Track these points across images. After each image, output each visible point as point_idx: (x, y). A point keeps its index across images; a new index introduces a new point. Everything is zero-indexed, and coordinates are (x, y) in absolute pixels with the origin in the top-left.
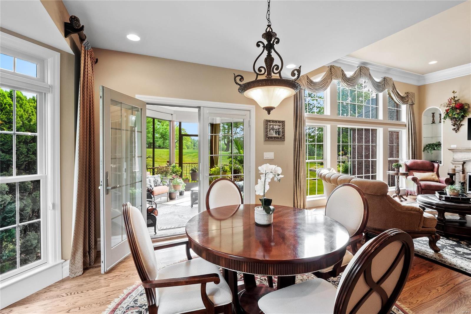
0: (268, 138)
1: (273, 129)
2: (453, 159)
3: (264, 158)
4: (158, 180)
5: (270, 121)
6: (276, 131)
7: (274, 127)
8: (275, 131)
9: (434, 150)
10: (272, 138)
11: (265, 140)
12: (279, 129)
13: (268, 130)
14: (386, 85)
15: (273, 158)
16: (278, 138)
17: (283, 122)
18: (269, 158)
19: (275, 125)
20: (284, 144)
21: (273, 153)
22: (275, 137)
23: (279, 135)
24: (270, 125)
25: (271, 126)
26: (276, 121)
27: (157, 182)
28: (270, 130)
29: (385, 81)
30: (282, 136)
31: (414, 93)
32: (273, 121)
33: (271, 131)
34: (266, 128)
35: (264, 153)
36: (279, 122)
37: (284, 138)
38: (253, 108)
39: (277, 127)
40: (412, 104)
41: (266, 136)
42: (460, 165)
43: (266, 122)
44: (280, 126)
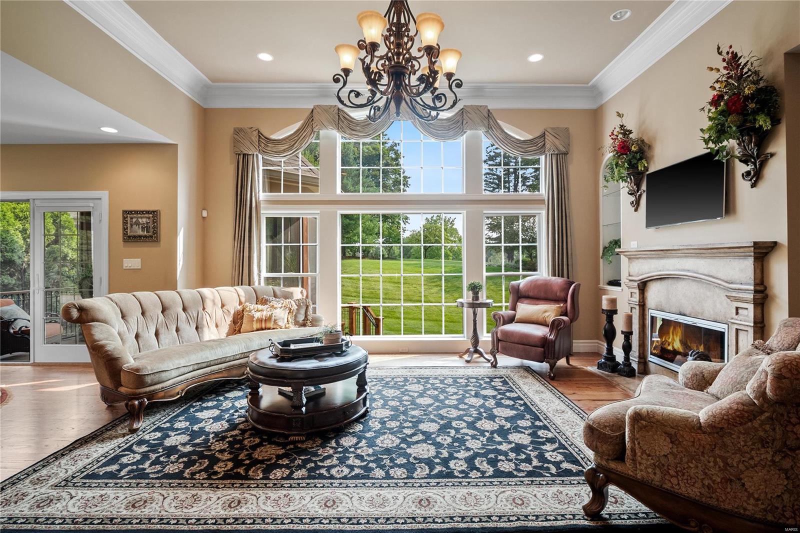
0: (129, 239)
1: (137, 224)
2: (629, 276)
3: (124, 268)
5: (131, 212)
6: (142, 227)
7: (140, 220)
8: (140, 226)
9: (612, 255)
10: (135, 237)
11: (124, 241)
12: (147, 223)
13: (129, 225)
15: (140, 267)
16: (145, 237)
17: (155, 213)
18: (132, 268)
19: (142, 218)
20: (160, 246)
21: (139, 260)
22: (140, 236)
23: (148, 232)
24: (132, 218)
25: (134, 220)
26: (142, 212)
28: (132, 225)
29: (464, 115)
30: (154, 234)
31: (567, 129)
32: (137, 212)
33: (134, 226)
34: (125, 223)
35: (124, 260)
36: (148, 212)
37: (158, 237)
38: (104, 195)
39: (144, 220)
40: (556, 152)
41: (125, 234)
42: (637, 291)
43: (125, 212)
44: (149, 218)
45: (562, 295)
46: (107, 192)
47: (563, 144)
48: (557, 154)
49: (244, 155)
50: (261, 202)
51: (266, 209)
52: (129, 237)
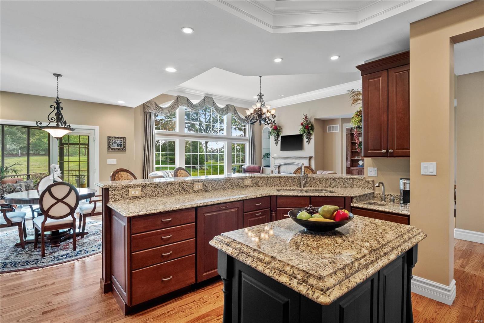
0: (110, 149)
1: (115, 143)
2: (275, 164)
3: (108, 164)
4: (30, 185)
6: (118, 145)
7: (117, 141)
8: (117, 144)
9: (268, 157)
10: (114, 149)
11: (108, 151)
12: (120, 143)
14: (228, 110)
15: (116, 163)
17: (124, 138)
18: (112, 164)
19: (117, 140)
20: (126, 154)
21: (116, 160)
22: (117, 149)
23: (120, 147)
24: (112, 140)
25: (114, 141)
26: (118, 138)
27: (29, 187)
28: (112, 144)
29: (228, 108)
30: (124, 148)
32: (115, 138)
33: (114, 144)
35: (108, 160)
36: (121, 138)
37: (125, 149)
38: (97, 128)
39: (119, 141)
41: (109, 147)
42: (278, 168)
43: (109, 138)
44: (121, 141)
45: (259, 170)
46: (98, 127)
49: (149, 112)
50: (156, 134)
51: (157, 137)
52: (111, 149)
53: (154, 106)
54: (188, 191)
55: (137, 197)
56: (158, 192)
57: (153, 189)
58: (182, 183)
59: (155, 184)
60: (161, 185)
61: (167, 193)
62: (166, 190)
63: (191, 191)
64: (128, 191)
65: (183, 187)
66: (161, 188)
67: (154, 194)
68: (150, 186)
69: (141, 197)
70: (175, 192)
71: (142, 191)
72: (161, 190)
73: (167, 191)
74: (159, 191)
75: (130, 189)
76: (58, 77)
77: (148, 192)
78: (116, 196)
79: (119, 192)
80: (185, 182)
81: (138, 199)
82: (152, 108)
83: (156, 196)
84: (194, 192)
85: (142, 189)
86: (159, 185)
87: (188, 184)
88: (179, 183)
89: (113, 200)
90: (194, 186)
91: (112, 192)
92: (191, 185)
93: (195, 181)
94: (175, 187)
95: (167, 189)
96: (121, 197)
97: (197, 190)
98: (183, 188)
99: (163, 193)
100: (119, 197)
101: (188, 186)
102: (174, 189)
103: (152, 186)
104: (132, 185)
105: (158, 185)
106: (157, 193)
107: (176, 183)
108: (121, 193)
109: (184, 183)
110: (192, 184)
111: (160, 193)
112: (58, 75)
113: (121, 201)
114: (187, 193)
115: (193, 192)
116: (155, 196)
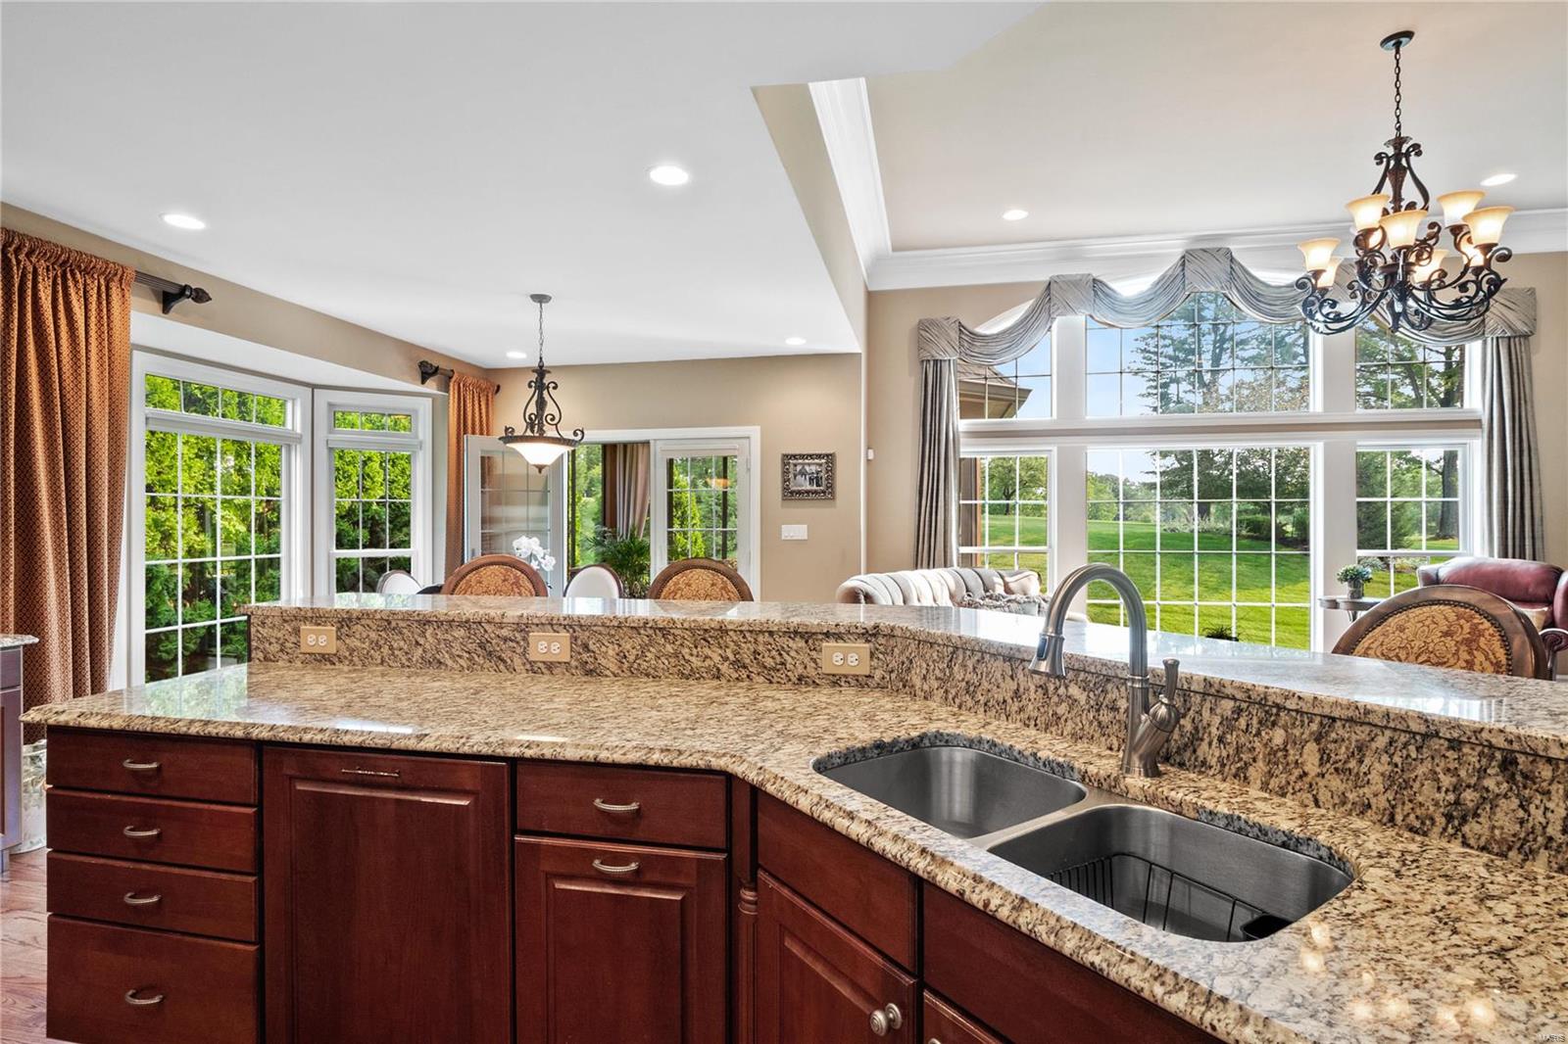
0: (790, 494)
1: (803, 473)
3: (783, 538)
5: (794, 456)
6: (810, 478)
7: (807, 468)
8: (807, 477)
10: (799, 492)
11: (785, 498)
12: (818, 473)
13: (791, 476)
15: (805, 538)
16: (816, 492)
17: (830, 458)
18: (794, 538)
19: (809, 464)
20: (835, 507)
21: (805, 526)
22: (808, 492)
23: (818, 485)
24: (795, 465)
25: (799, 468)
26: (811, 456)
28: (795, 476)
30: (828, 488)
31: (1532, 291)
32: (802, 456)
33: (798, 477)
34: (785, 472)
35: (783, 526)
36: (819, 456)
37: (832, 493)
38: (754, 432)
39: (814, 468)
40: (1509, 334)
41: (786, 489)
43: (787, 457)
44: (821, 465)
45: (1541, 591)
46: (758, 428)
47: (1523, 317)
48: (1509, 338)
49: (936, 362)
50: (961, 435)
51: (967, 445)
52: (792, 493)
53: (954, 335)
54: (503, 660)
55: (323, 655)
56: (391, 648)
57: (373, 635)
58: (480, 623)
59: (378, 616)
60: (402, 624)
61: (422, 658)
62: (417, 643)
63: (518, 661)
64: (297, 632)
65: (483, 640)
66: (400, 637)
67: (377, 655)
68: (363, 622)
69: (335, 660)
70: (452, 656)
71: (339, 638)
72: (402, 643)
73: (420, 651)
74: (395, 645)
75: (303, 627)
76: (541, 302)
77: (358, 644)
78: (267, 645)
79: (276, 633)
80: (489, 622)
81: (329, 666)
82: (944, 343)
83: (382, 663)
84: (533, 668)
85: (338, 629)
86: (393, 624)
87: (505, 632)
88: (466, 624)
89: (261, 655)
90: (530, 640)
91: (258, 631)
92: (517, 635)
93: (536, 621)
94: (451, 639)
95: (421, 641)
96: (282, 650)
97: (544, 663)
98: (482, 646)
99: (407, 653)
100: (275, 648)
101: (505, 639)
102: (448, 644)
103: (369, 622)
104: (309, 614)
105: (389, 623)
106: (386, 650)
107: (453, 621)
108: (280, 635)
109: (487, 627)
110: (523, 634)
111: (396, 652)
112: (541, 299)
113: (280, 663)
114: (502, 667)
115: (528, 666)
116: (379, 661)
